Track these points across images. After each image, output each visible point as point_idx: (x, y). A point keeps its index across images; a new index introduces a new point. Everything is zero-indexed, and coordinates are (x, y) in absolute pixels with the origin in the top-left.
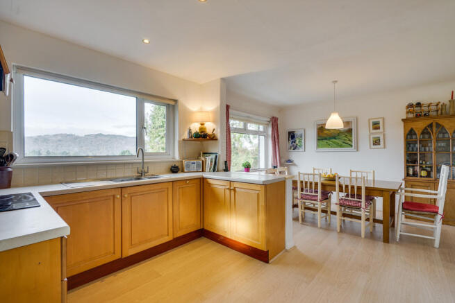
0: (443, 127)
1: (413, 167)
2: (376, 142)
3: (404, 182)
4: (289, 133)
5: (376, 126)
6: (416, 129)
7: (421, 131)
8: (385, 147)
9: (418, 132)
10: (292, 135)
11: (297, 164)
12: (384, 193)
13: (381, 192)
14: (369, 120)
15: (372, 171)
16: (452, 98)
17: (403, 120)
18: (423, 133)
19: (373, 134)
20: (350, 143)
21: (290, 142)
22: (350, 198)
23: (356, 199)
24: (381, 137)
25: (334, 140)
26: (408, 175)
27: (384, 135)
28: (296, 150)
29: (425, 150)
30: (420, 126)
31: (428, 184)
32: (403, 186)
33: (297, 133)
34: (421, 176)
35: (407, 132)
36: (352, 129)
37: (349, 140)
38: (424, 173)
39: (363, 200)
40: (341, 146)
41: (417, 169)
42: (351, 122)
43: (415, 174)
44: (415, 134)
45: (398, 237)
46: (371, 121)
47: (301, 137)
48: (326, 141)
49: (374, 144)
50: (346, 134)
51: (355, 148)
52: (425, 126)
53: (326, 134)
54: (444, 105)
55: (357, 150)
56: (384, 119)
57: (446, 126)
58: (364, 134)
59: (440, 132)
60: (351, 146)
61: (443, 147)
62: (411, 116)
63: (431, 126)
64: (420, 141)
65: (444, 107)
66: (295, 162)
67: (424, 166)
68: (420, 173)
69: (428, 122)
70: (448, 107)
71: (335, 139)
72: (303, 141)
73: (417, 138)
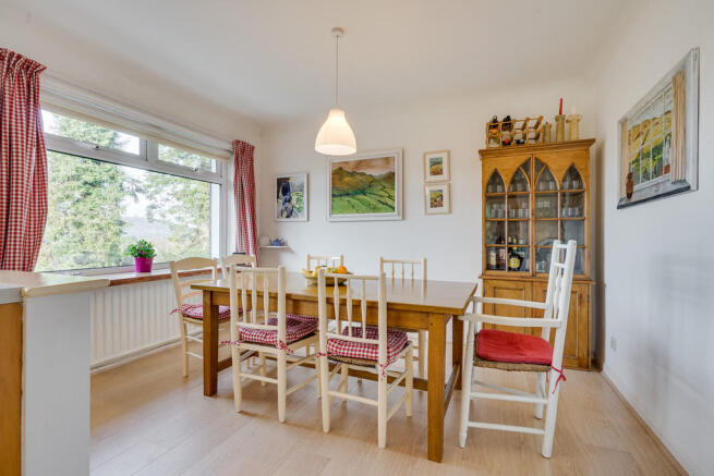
0: (547, 169)
1: (497, 249)
2: (437, 201)
3: (480, 282)
4: (280, 181)
5: (436, 168)
6: (504, 170)
7: (510, 176)
8: (450, 212)
9: (506, 179)
10: (284, 187)
11: (294, 249)
12: (432, 319)
13: (427, 315)
14: (425, 155)
15: (422, 261)
16: (560, 113)
17: (481, 152)
18: (513, 182)
19: (430, 183)
20: (390, 202)
21: (281, 201)
22: (349, 338)
23: (364, 340)
24: (445, 188)
25: (361, 197)
26: (488, 267)
27: (449, 186)
28: (292, 219)
29: (517, 215)
30: (508, 164)
31: (521, 285)
32: (479, 294)
33: (294, 182)
34: (510, 269)
35: (488, 177)
36: (394, 174)
37: (390, 197)
38: (514, 263)
39: (382, 341)
40: (374, 209)
41: (504, 253)
42: (394, 158)
43: (499, 266)
44: (502, 183)
45: (464, 435)
46: (428, 158)
47: (302, 190)
48: (347, 198)
49: (432, 205)
50: (384, 184)
51: (399, 214)
52: (517, 165)
53: (347, 184)
54: (548, 126)
55: (403, 218)
56: (449, 153)
57: (553, 167)
58: (415, 185)
59: (541, 180)
60: (393, 209)
61: (547, 209)
62: (494, 145)
63: (526, 166)
64: (509, 197)
65: (547, 130)
66: (291, 244)
67: (515, 248)
68: (509, 262)
69: (523, 158)
70: (554, 128)
71: (365, 194)
72: (305, 199)
73: (504, 191)
